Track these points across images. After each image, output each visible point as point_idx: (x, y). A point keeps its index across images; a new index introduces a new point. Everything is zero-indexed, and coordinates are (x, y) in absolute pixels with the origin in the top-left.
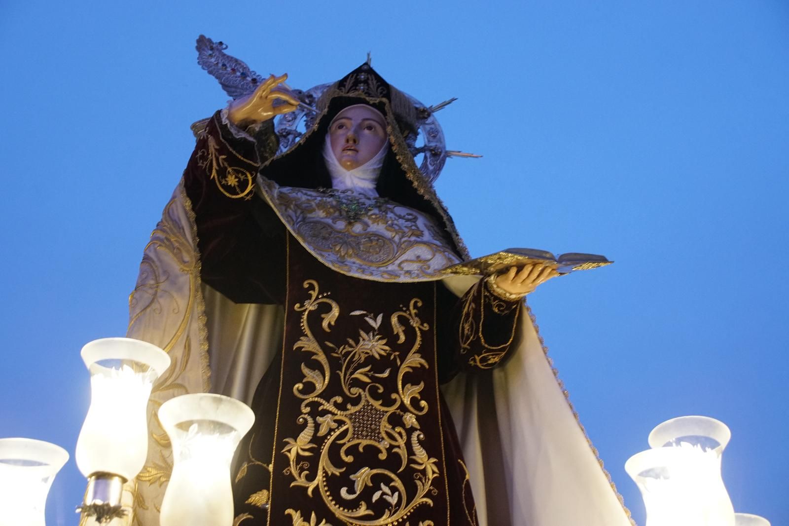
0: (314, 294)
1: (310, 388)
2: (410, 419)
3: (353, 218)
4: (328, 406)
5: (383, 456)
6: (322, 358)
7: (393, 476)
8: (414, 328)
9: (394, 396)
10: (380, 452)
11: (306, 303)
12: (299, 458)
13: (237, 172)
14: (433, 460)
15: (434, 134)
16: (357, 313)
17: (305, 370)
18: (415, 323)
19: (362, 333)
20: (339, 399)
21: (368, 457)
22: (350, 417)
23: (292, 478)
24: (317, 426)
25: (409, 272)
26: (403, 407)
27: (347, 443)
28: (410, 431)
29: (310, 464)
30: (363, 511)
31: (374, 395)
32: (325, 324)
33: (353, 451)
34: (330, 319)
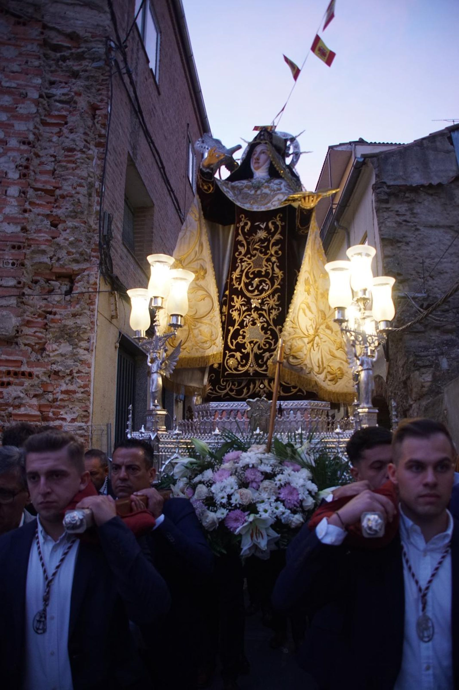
0: (243, 219)
1: (240, 253)
2: (274, 259)
3: (257, 187)
4: (246, 259)
5: (263, 274)
6: (244, 242)
7: (266, 280)
8: (278, 225)
9: (268, 252)
10: (262, 272)
11: (241, 223)
12: (236, 278)
13: (206, 184)
14: (281, 272)
15: (297, 147)
16: (257, 224)
17: (239, 247)
18: (279, 223)
19: (258, 231)
20: (249, 256)
21: (258, 274)
22: (253, 262)
23: (234, 285)
24: (242, 266)
25: (274, 205)
26: (272, 255)
27: (251, 271)
28: (273, 263)
29: (239, 280)
30: (256, 293)
31: (261, 252)
32: (246, 230)
33: (253, 273)
34: (247, 228)
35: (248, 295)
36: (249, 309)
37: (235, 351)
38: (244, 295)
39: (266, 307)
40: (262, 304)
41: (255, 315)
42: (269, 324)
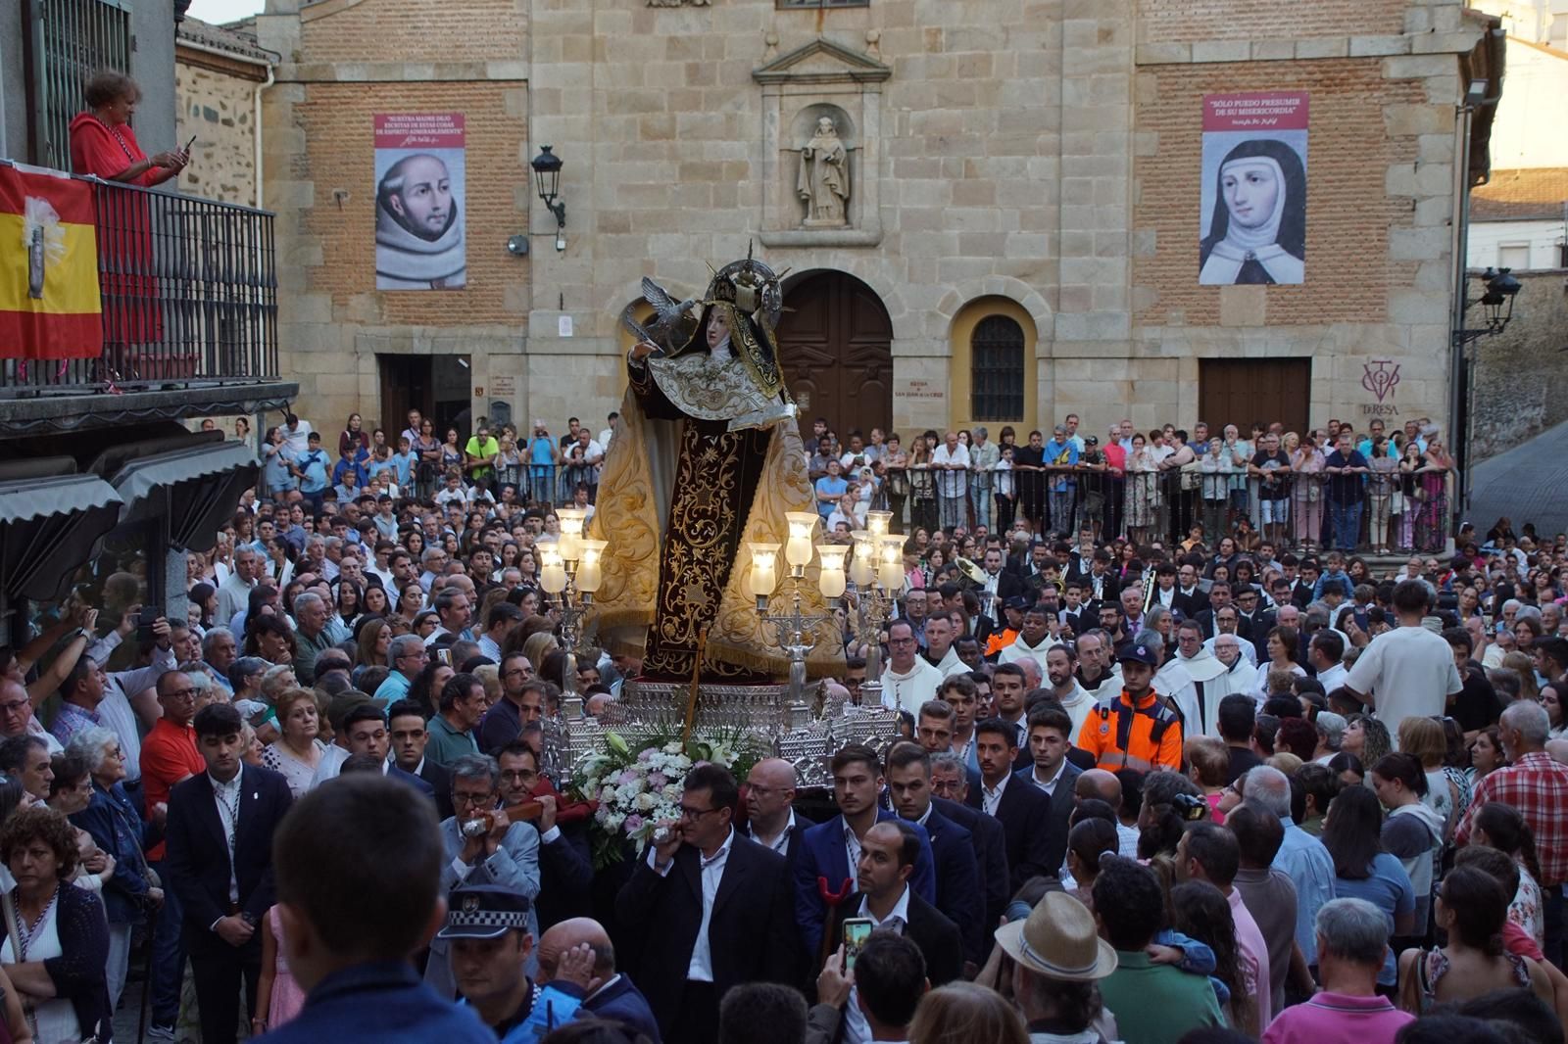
0: (690, 428)
1: (684, 479)
2: (723, 493)
3: (711, 378)
4: (690, 489)
5: (709, 513)
6: (690, 463)
7: (713, 522)
8: (733, 441)
9: (717, 482)
10: (708, 511)
11: (688, 432)
12: (678, 514)
14: (731, 512)
16: (706, 438)
17: (684, 470)
18: (734, 438)
19: (707, 449)
20: (694, 485)
21: (703, 514)
23: (675, 525)
24: (685, 499)
25: (728, 414)
26: (721, 488)
27: (695, 508)
28: (723, 499)
29: (681, 518)
31: (708, 483)
32: (692, 445)
33: (697, 512)
34: (695, 441)
35: (691, 542)
36: (690, 562)
37: (674, 615)
38: (685, 543)
39: (709, 561)
40: (706, 555)
41: (697, 570)
42: (713, 584)
